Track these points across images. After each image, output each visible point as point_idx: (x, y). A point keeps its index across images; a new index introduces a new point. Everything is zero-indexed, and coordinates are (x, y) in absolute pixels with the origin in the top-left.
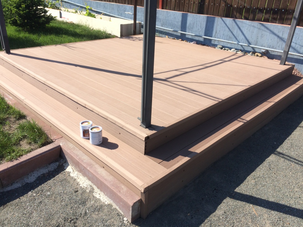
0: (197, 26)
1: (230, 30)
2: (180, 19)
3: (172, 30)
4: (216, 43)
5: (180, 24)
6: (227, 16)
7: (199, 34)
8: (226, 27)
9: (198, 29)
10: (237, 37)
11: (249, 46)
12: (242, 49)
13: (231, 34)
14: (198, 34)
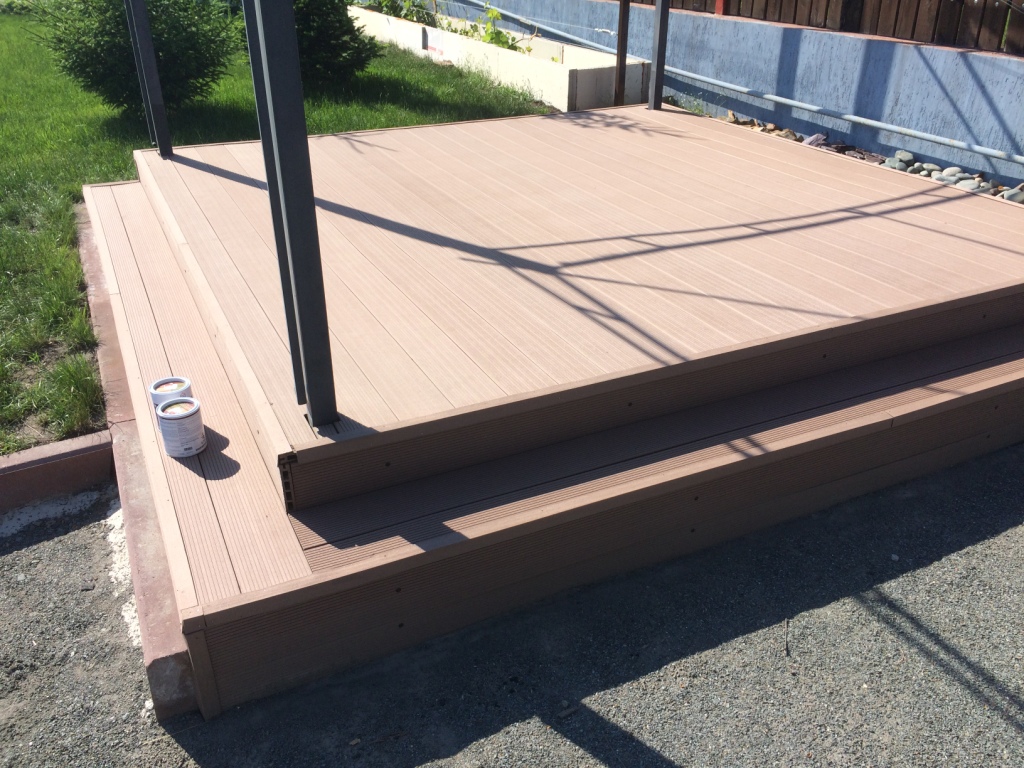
0: (831, 78)
1: (947, 94)
2: (775, 49)
3: (746, 90)
4: (893, 143)
5: (774, 66)
6: (943, 38)
7: (838, 105)
8: (933, 82)
9: (836, 89)
10: (972, 124)
11: (1010, 159)
12: (988, 170)
13: (952, 109)
14: (832, 108)
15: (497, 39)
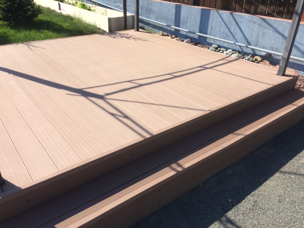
0: (191, 21)
1: (227, 26)
2: (173, 11)
3: (165, 24)
4: (211, 42)
6: (225, 8)
9: (193, 24)
10: (235, 36)
13: (228, 31)
14: (192, 31)
15: (84, 7)
